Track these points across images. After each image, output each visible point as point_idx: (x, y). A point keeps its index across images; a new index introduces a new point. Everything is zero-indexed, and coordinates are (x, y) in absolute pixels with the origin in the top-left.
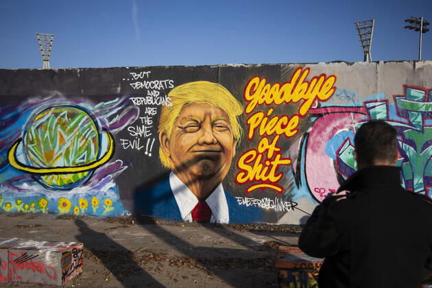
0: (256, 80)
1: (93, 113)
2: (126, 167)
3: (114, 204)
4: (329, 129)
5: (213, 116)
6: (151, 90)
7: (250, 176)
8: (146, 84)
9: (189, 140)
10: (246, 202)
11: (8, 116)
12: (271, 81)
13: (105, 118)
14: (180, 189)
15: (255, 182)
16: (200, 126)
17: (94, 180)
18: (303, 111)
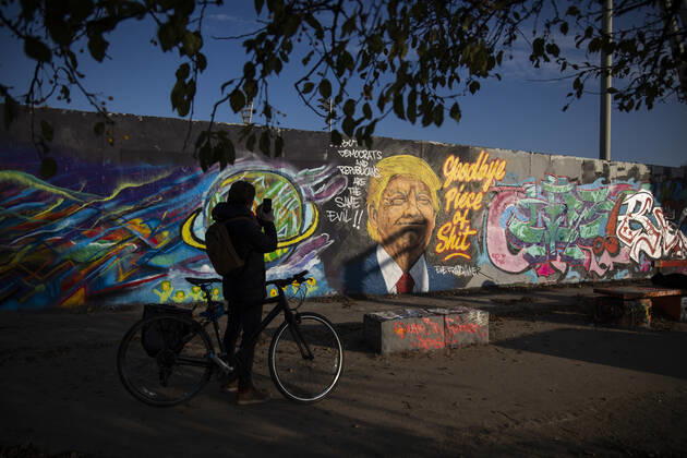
0: (451, 158)
1: (295, 181)
2: (332, 241)
3: (318, 284)
4: (502, 204)
5: (417, 189)
6: (360, 160)
7: (447, 246)
8: (354, 152)
9: (396, 212)
10: (443, 270)
11: (183, 179)
12: (462, 161)
13: (309, 186)
14: (386, 263)
15: (450, 251)
16: (405, 198)
17: (296, 257)
18: (485, 188)
